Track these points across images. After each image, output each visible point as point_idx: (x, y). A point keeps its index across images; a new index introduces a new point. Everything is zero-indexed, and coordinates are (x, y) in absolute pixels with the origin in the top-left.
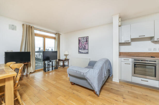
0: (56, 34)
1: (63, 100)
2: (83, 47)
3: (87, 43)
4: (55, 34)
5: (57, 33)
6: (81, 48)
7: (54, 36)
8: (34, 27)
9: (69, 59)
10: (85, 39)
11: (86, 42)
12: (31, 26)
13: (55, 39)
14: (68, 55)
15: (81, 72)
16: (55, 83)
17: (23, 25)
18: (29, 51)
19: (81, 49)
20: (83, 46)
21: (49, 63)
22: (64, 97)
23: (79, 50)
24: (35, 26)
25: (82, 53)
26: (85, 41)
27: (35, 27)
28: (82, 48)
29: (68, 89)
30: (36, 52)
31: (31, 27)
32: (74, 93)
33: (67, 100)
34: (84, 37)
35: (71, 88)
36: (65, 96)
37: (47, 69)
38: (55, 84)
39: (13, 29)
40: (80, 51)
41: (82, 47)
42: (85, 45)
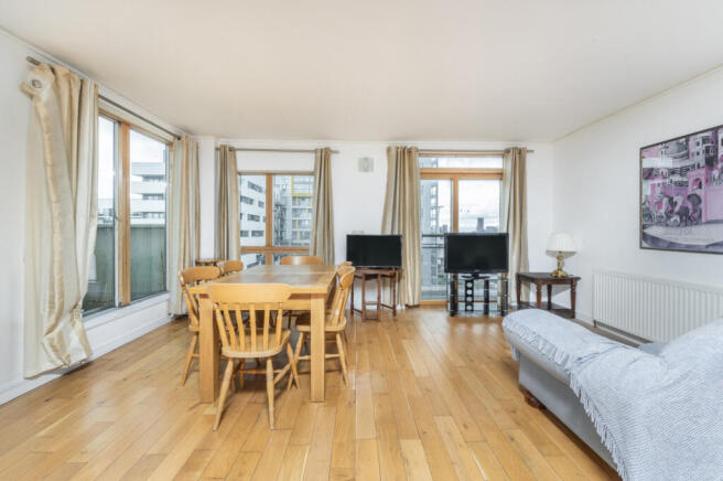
0: (505, 154)
1: (450, 434)
2: (677, 209)
3: (716, 173)
4: (503, 156)
5: (508, 151)
6: (662, 211)
7: (496, 163)
8: (418, 150)
9: (578, 279)
10: (701, 148)
11: (703, 171)
12: (409, 146)
13: (501, 179)
14: (572, 254)
15: (554, 349)
16: (460, 367)
17: (389, 150)
18: (396, 233)
19: (664, 221)
20: (679, 200)
21: (472, 281)
22: (462, 428)
23: (643, 227)
24: (422, 145)
25: (671, 247)
26: (701, 159)
27: (420, 148)
28: (669, 214)
29: (496, 412)
30: (423, 236)
31: (410, 152)
32: (512, 439)
33: (463, 444)
34: (687, 137)
35: (514, 412)
36: (465, 426)
37: (461, 306)
38: (458, 370)
39: (366, 170)
40: (654, 231)
41: (672, 203)
42: (698, 192)
